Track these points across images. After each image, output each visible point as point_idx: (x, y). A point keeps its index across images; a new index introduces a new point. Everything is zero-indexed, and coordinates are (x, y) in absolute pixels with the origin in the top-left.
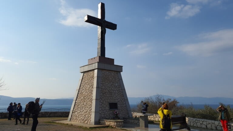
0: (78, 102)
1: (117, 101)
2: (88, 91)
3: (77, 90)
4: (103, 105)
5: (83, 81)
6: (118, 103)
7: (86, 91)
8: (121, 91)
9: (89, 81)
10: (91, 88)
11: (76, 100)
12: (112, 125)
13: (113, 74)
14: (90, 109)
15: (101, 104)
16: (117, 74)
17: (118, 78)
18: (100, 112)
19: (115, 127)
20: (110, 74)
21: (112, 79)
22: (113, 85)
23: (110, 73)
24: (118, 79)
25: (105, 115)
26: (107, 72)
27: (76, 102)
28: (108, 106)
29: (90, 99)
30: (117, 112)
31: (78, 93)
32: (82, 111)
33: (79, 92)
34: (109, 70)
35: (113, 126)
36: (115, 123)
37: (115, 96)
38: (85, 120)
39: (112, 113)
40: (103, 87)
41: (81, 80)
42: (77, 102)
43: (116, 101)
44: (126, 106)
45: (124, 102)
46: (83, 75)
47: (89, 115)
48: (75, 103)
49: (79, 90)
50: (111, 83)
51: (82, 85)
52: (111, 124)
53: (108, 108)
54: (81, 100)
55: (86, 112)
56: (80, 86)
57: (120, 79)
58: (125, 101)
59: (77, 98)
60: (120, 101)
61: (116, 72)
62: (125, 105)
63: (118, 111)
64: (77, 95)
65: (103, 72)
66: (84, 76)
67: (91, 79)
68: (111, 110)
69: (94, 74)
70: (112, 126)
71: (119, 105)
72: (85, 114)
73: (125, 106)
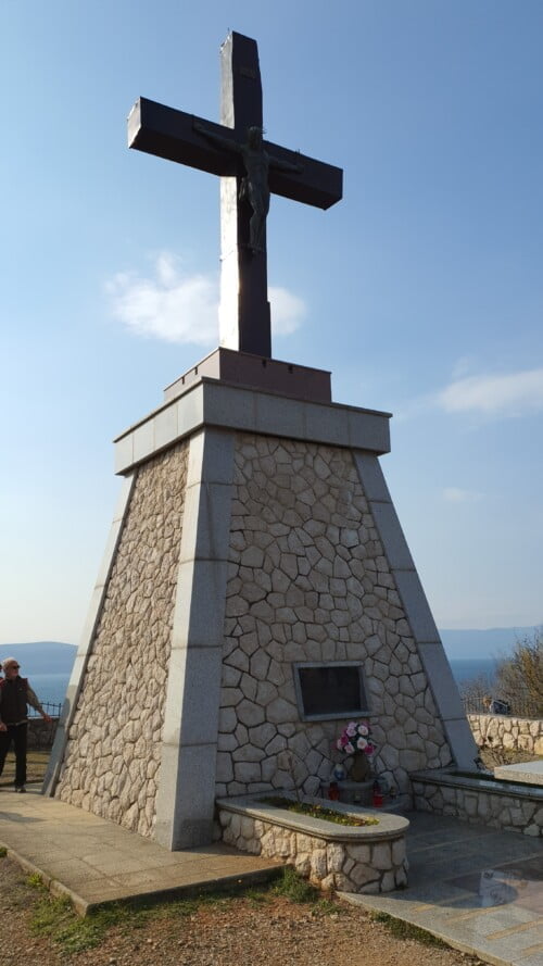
0: (98, 666)
1: (357, 651)
2: (148, 593)
3: (97, 587)
4: (248, 683)
5: (129, 527)
6: (368, 670)
7: (141, 588)
8: (387, 580)
9: (160, 518)
10: (165, 565)
11: (90, 653)
12: (308, 863)
13: (322, 469)
14: (156, 720)
15: (232, 677)
16: (354, 464)
17: (359, 491)
18: (228, 742)
19: (334, 887)
20: (298, 464)
21: (319, 499)
22: (324, 543)
23: (305, 459)
24: (362, 504)
25: (269, 766)
26: (281, 455)
27: (90, 664)
28: (292, 692)
29: (159, 642)
30: (358, 735)
31: (102, 609)
32: (113, 728)
33: (105, 597)
34: (294, 440)
35: (313, 878)
36: (332, 848)
37: (340, 618)
38: (124, 799)
39: (324, 746)
40: (252, 557)
41: (119, 524)
42: (94, 668)
43: (353, 655)
44: (428, 685)
45: (414, 659)
46: (134, 487)
47: (146, 767)
48: (85, 671)
49: (107, 586)
50: (313, 526)
51: (123, 552)
52: (302, 858)
53: (286, 707)
54: (115, 651)
55: (133, 742)
56: (114, 563)
57: (379, 502)
58: (417, 652)
59: (95, 636)
60: (383, 656)
61: (348, 457)
62: (419, 680)
63: (363, 729)
64: (98, 622)
65: (249, 451)
66: (136, 495)
67: (168, 503)
68: (315, 723)
69: (185, 469)
70: (307, 877)
71: (373, 685)
72: (126, 757)
73: (423, 685)
